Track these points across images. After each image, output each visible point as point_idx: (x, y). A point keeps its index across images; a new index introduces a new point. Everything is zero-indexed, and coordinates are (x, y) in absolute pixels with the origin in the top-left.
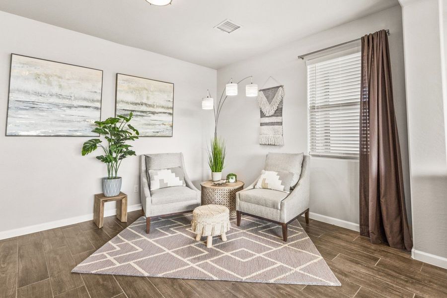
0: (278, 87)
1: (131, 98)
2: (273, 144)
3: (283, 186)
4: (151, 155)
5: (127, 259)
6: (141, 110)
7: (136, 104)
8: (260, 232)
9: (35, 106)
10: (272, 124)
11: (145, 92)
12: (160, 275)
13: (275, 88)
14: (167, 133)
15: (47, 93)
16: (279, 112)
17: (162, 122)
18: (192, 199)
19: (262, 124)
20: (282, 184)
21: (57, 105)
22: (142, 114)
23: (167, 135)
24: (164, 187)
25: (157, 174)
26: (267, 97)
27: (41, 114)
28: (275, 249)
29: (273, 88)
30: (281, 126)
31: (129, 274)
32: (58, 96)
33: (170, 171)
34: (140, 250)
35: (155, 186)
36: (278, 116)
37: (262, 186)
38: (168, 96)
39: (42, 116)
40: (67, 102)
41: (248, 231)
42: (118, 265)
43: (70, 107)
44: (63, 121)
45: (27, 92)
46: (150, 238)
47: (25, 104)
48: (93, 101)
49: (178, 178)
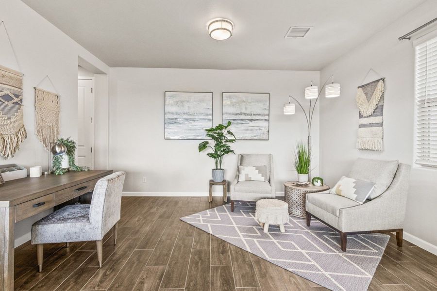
0: (378, 81)
1: (232, 110)
2: (371, 149)
3: (356, 195)
4: (244, 154)
5: (209, 222)
6: (241, 118)
7: (237, 114)
8: (326, 236)
9: (176, 121)
10: (371, 125)
11: (244, 104)
12: (217, 236)
13: (375, 82)
14: (265, 137)
15: (182, 112)
16: (378, 110)
17: (259, 128)
18: (266, 193)
19: (361, 126)
20: (355, 193)
21: (187, 120)
22: (242, 122)
23: (264, 139)
24: (248, 180)
25: (244, 170)
26: (366, 94)
27: (180, 126)
28: (323, 252)
29: (373, 82)
30: (381, 128)
31: (203, 229)
32: (188, 114)
33: (255, 168)
34: (220, 219)
35: (242, 178)
36: (377, 116)
37: (336, 192)
38: (264, 105)
39: (180, 127)
40: (192, 117)
41: (312, 232)
42: (202, 223)
43: (194, 121)
44: (191, 130)
45: (172, 113)
46: (231, 215)
47: (172, 121)
48: (207, 115)
49: (261, 174)
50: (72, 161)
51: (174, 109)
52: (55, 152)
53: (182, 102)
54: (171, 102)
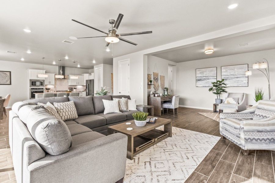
4: (231, 93)
9: (201, 80)
15: (203, 76)
17: (242, 81)
21: (205, 79)
23: (245, 86)
24: (228, 103)
25: (227, 99)
32: (205, 77)
33: (232, 98)
35: (226, 102)
39: (202, 82)
43: (208, 79)
44: (207, 83)
45: (199, 77)
47: (199, 80)
48: (214, 77)
49: (234, 101)
50: (167, 93)
51: (200, 75)
52: (164, 90)
53: (203, 72)
54: (199, 72)
